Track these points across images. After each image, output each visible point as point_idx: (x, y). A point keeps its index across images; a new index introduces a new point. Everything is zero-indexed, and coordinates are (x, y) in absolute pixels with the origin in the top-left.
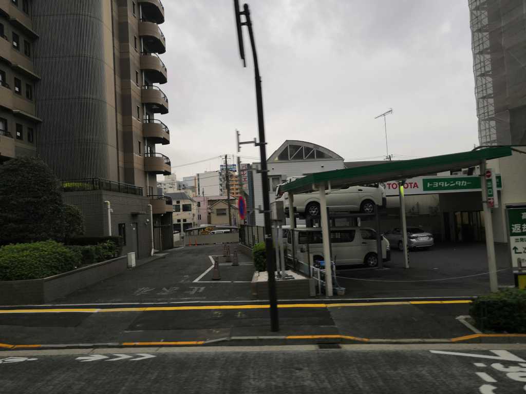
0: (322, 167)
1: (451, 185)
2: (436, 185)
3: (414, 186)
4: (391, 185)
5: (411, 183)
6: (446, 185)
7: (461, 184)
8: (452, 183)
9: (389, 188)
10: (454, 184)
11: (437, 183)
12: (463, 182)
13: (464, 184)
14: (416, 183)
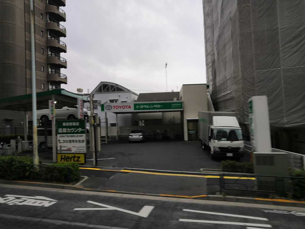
0: (119, 96)
1: (151, 107)
2: (142, 107)
3: (129, 108)
4: (115, 107)
5: (127, 106)
6: (148, 107)
7: (157, 106)
8: (151, 106)
9: (114, 108)
10: (152, 107)
11: (142, 106)
12: (158, 105)
13: (159, 106)
14: (129, 106)
